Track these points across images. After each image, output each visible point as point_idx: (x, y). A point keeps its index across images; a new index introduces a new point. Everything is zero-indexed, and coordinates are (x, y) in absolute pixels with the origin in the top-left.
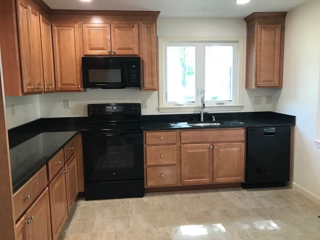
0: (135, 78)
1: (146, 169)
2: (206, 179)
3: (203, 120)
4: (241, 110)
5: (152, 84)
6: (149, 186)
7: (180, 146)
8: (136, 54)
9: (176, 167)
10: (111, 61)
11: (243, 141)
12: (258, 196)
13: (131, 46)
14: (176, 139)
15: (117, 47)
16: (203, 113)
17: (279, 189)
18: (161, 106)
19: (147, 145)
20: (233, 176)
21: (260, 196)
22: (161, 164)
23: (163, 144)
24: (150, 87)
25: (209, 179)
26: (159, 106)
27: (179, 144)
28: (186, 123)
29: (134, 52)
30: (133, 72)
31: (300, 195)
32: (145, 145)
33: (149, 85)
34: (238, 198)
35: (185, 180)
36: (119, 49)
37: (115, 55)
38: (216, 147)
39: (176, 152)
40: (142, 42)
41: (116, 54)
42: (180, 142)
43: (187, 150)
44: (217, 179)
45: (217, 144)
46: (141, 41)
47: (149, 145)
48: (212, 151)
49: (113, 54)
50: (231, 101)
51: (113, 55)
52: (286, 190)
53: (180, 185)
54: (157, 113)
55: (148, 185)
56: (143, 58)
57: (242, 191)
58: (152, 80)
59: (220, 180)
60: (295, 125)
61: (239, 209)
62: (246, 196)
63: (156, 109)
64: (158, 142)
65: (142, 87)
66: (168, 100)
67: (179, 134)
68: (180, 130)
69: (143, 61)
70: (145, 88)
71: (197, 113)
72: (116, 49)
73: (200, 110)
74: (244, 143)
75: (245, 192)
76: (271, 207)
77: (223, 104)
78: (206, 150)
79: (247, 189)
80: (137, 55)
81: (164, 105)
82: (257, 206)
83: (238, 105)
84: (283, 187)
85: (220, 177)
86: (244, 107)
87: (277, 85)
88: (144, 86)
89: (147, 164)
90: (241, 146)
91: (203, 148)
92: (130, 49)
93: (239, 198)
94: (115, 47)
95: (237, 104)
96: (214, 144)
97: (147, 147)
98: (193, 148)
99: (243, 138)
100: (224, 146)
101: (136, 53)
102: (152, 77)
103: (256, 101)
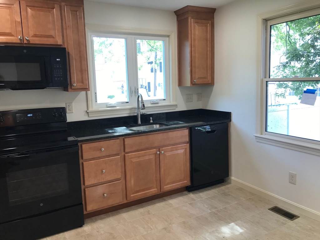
0: (60, 74)
1: (84, 190)
2: (153, 190)
3: (140, 123)
4: (175, 109)
5: (83, 82)
6: (90, 211)
7: (124, 155)
8: (59, 44)
9: (120, 182)
10: (25, 51)
11: (187, 142)
12: (207, 198)
13: (52, 33)
14: (119, 148)
15: (32, 33)
16: (141, 115)
17: (221, 187)
18: (90, 109)
19: (84, 160)
20: (180, 181)
21: (209, 198)
22: (103, 181)
23: (104, 156)
24: (79, 85)
25: (156, 188)
26: (88, 110)
27: (123, 153)
28: (125, 128)
29: (57, 42)
30: (58, 67)
31: (241, 189)
32: (81, 161)
33: (79, 84)
34: (189, 204)
35: (132, 195)
36: (35, 36)
37: (29, 44)
38: (162, 152)
39: (120, 164)
40: (66, 29)
41: (31, 42)
42: (124, 151)
43: (132, 160)
44: (165, 187)
45: (163, 148)
46: (64, 27)
47: (87, 160)
48: (158, 157)
49: (25, 42)
50: (165, 100)
51: (25, 44)
52: (227, 186)
53: (125, 202)
54: (86, 118)
55: (88, 210)
56: (68, 49)
57: (189, 195)
58: (82, 78)
59: (167, 187)
60: (231, 121)
61: (197, 217)
62: (195, 200)
63: (85, 113)
64: (98, 154)
65: (69, 87)
66: (99, 102)
67: (122, 142)
68: (123, 137)
69: (68, 53)
70: (73, 88)
71: (132, 115)
72: (31, 36)
73: (136, 111)
74: (188, 144)
75: (191, 195)
76: (224, 208)
77: (157, 103)
78: (152, 157)
79: (193, 192)
80: (61, 45)
81: (93, 108)
82: (211, 209)
83: (172, 103)
84: (222, 184)
85: (168, 184)
86: (178, 106)
87: (210, 82)
88: (71, 85)
89: (86, 184)
90: (186, 147)
91: (149, 156)
92: (51, 37)
93: (191, 204)
94: (29, 32)
95: (170, 102)
96: (160, 149)
97: (84, 163)
98: (139, 157)
99: (187, 139)
100: (170, 150)
101: (60, 42)
102: (82, 74)
103: (188, 99)
